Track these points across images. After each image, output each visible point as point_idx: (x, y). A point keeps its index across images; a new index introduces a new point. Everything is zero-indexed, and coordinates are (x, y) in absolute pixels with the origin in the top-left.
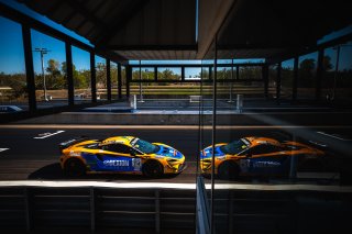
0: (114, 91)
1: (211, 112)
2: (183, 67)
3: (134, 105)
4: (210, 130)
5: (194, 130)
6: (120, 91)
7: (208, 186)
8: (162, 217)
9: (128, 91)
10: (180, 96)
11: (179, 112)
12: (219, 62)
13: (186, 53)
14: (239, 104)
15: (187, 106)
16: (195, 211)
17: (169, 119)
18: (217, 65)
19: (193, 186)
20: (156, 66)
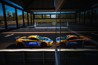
0: (30, 21)
1: (59, 28)
2: (50, 14)
3: (35, 26)
4: (59, 33)
5: (54, 33)
6: (31, 21)
7: (58, 50)
8: (45, 59)
9: (34, 21)
10: (49, 23)
11: (49, 28)
12: (62, 13)
13: (52, 10)
14: (68, 25)
15: (52, 26)
16: (55, 57)
17: (46, 30)
18: (61, 14)
19: (54, 50)
20: (42, 14)
